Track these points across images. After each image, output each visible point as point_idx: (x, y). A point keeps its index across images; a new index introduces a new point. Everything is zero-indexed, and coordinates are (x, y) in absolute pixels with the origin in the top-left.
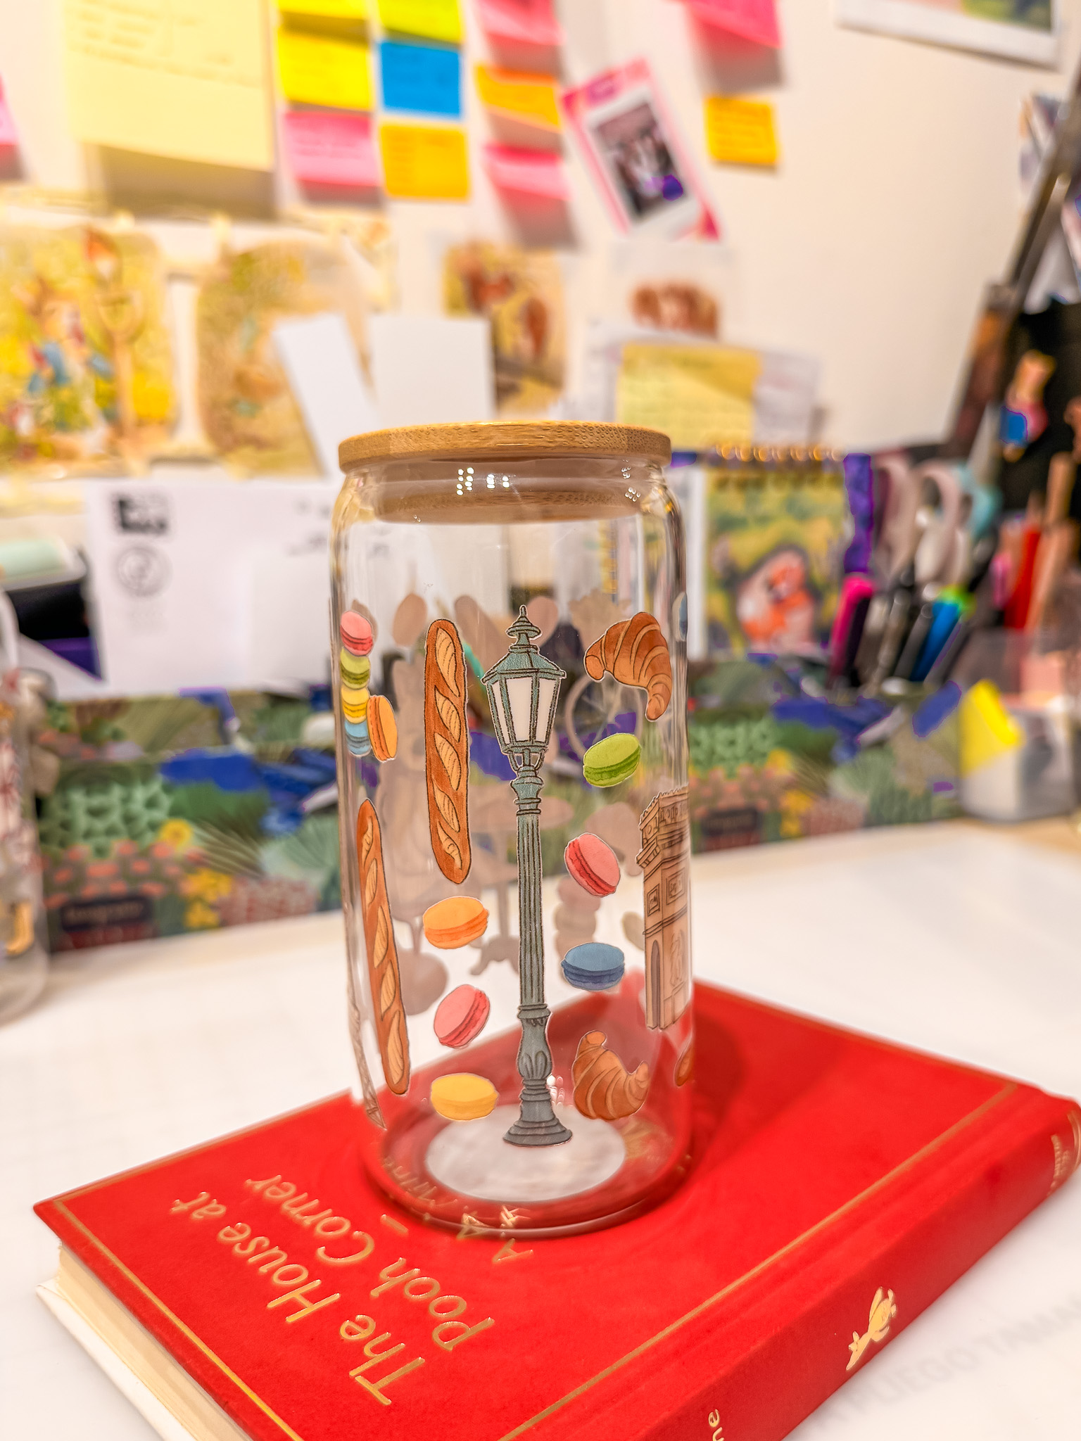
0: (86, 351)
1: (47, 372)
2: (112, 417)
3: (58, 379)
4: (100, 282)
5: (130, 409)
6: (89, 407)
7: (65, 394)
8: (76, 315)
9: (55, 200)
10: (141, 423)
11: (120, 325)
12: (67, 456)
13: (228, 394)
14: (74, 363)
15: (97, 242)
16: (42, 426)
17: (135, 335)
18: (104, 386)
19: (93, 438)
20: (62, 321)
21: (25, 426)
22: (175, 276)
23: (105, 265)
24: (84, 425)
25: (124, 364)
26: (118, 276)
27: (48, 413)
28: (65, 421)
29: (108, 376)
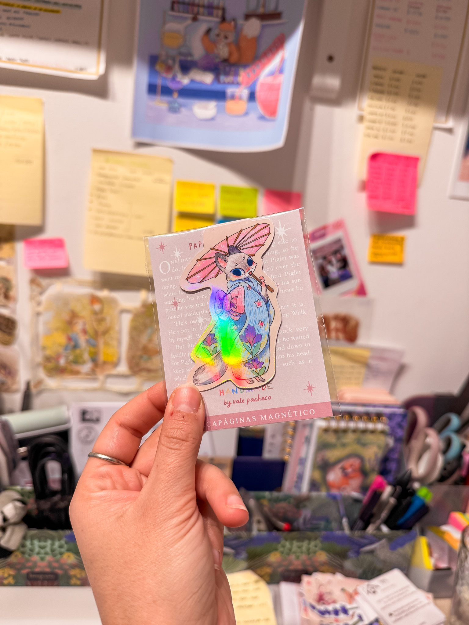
0: (87, 337)
1: (72, 343)
2: (94, 360)
3: (76, 346)
4: (95, 313)
5: (101, 358)
6: (86, 356)
7: (78, 351)
8: (85, 324)
9: (81, 283)
10: (105, 363)
11: (101, 328)
12: (76, 373)
13: (139, 353)
14: (82, 340)
15: (94, 299)
16: (68, 362)
17: (106, 332)
18: (92, 350)
19: (86, 368)
20: (79, 327)
21: (62, 362)
22: (123, 311)
23: (97, 307)
24: (84, 363)
25: (101, 342)
26: (101, 311)
27: (71, 358)
28: (76, 361)
29: (95, 346)
